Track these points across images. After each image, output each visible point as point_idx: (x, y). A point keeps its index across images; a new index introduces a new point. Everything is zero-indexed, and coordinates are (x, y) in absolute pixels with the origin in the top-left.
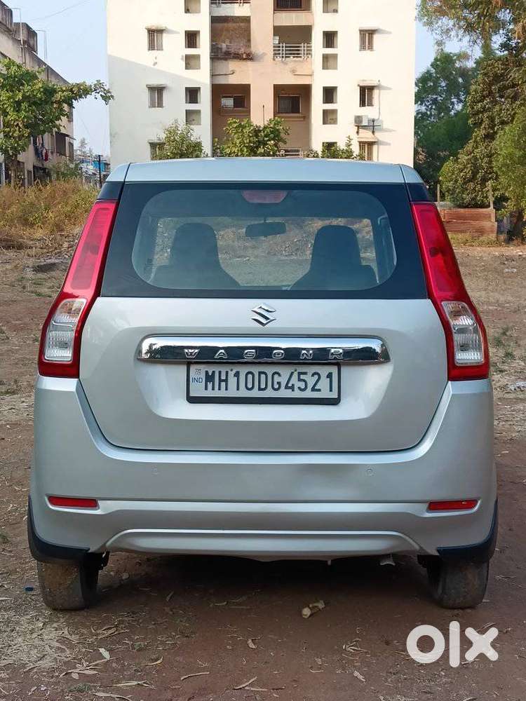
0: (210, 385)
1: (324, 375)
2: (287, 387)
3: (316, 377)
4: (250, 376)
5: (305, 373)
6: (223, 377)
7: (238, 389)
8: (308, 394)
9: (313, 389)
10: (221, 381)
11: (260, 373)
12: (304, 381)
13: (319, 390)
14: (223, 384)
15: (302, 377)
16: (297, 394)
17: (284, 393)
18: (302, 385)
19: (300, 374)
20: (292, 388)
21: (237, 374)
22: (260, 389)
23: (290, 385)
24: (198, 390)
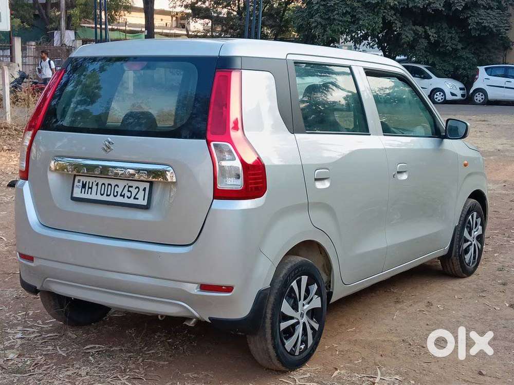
0: (83, 190)
1: (141, 189)
2: (121, 195)
3: (137, 189)
4: (103, 186)
5: (132, 187)
6: (90, 186)
7: (96, 194)
8: (132, 201)
9: (135, 198)
10: (89, 188)
11: (109, 184)
12: (130, 191)
13: (137, 199)
14: (90, 190)
15: (130, 189)
16: (126, 200)
17: (119, 199)
18: (129, 194)
19: (129, 187)
20: (123, 196)
21: (97, 185)
22: (107, 195)
23: (123, 194)
24: (78, 193)
